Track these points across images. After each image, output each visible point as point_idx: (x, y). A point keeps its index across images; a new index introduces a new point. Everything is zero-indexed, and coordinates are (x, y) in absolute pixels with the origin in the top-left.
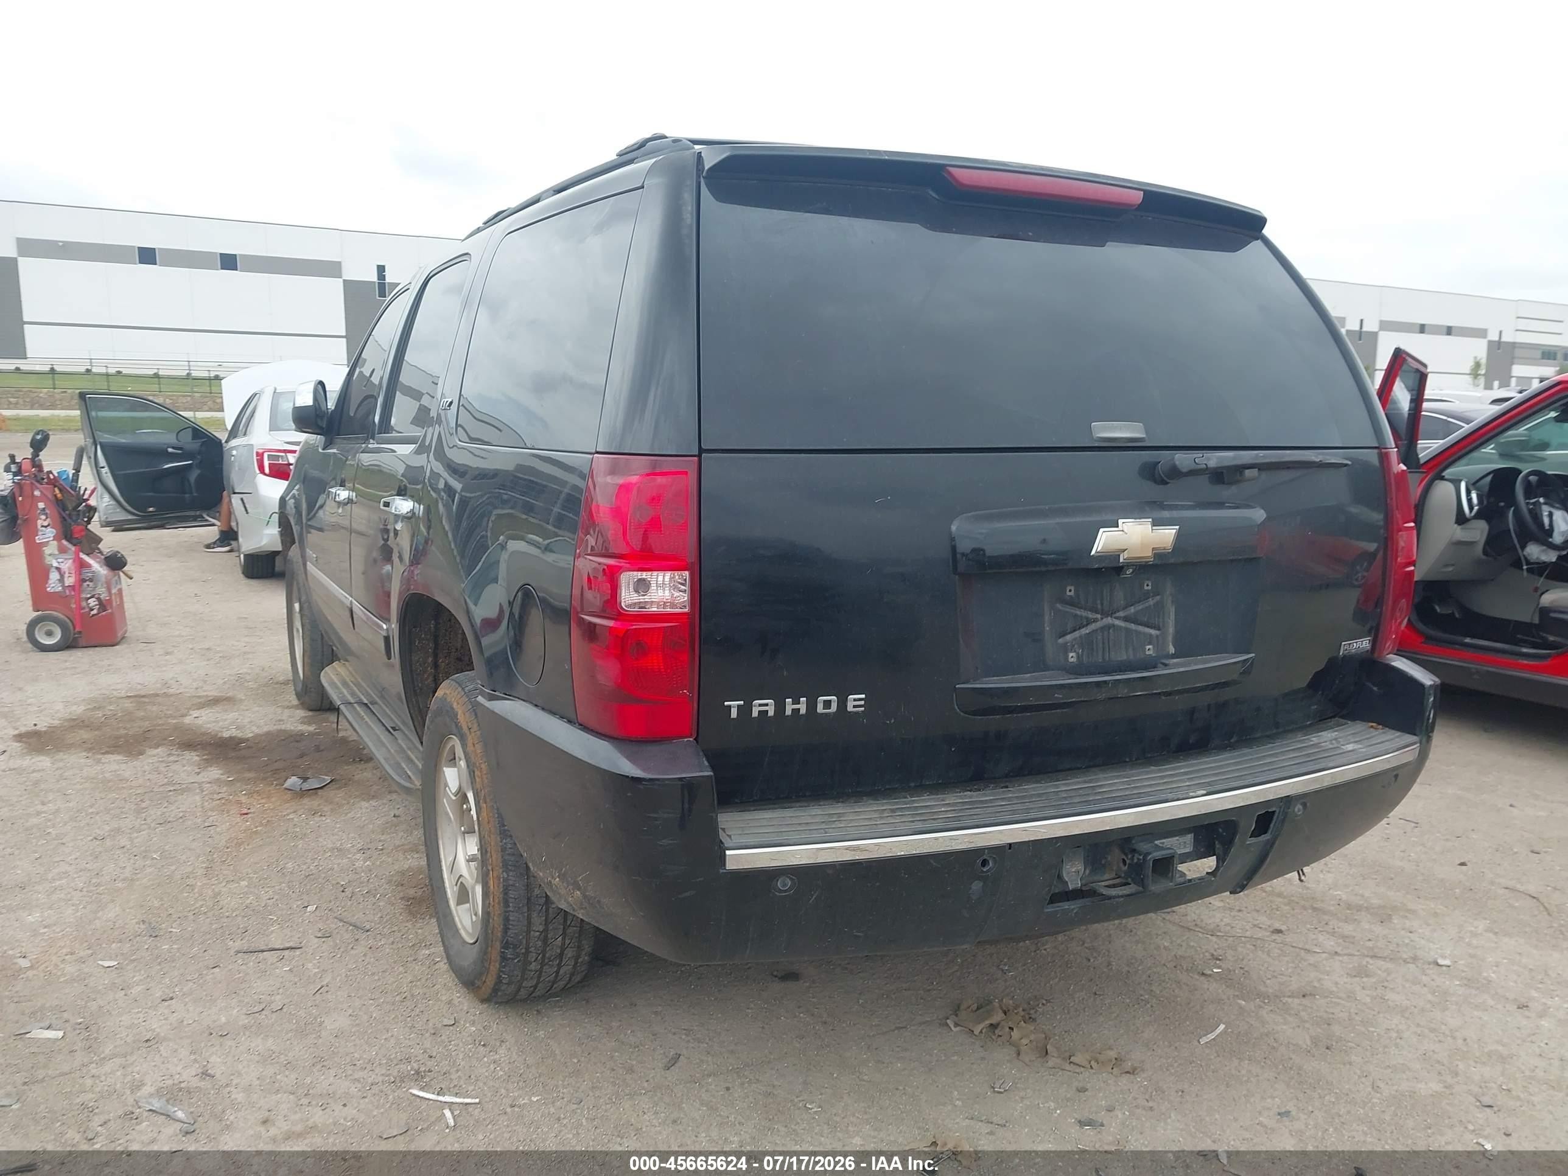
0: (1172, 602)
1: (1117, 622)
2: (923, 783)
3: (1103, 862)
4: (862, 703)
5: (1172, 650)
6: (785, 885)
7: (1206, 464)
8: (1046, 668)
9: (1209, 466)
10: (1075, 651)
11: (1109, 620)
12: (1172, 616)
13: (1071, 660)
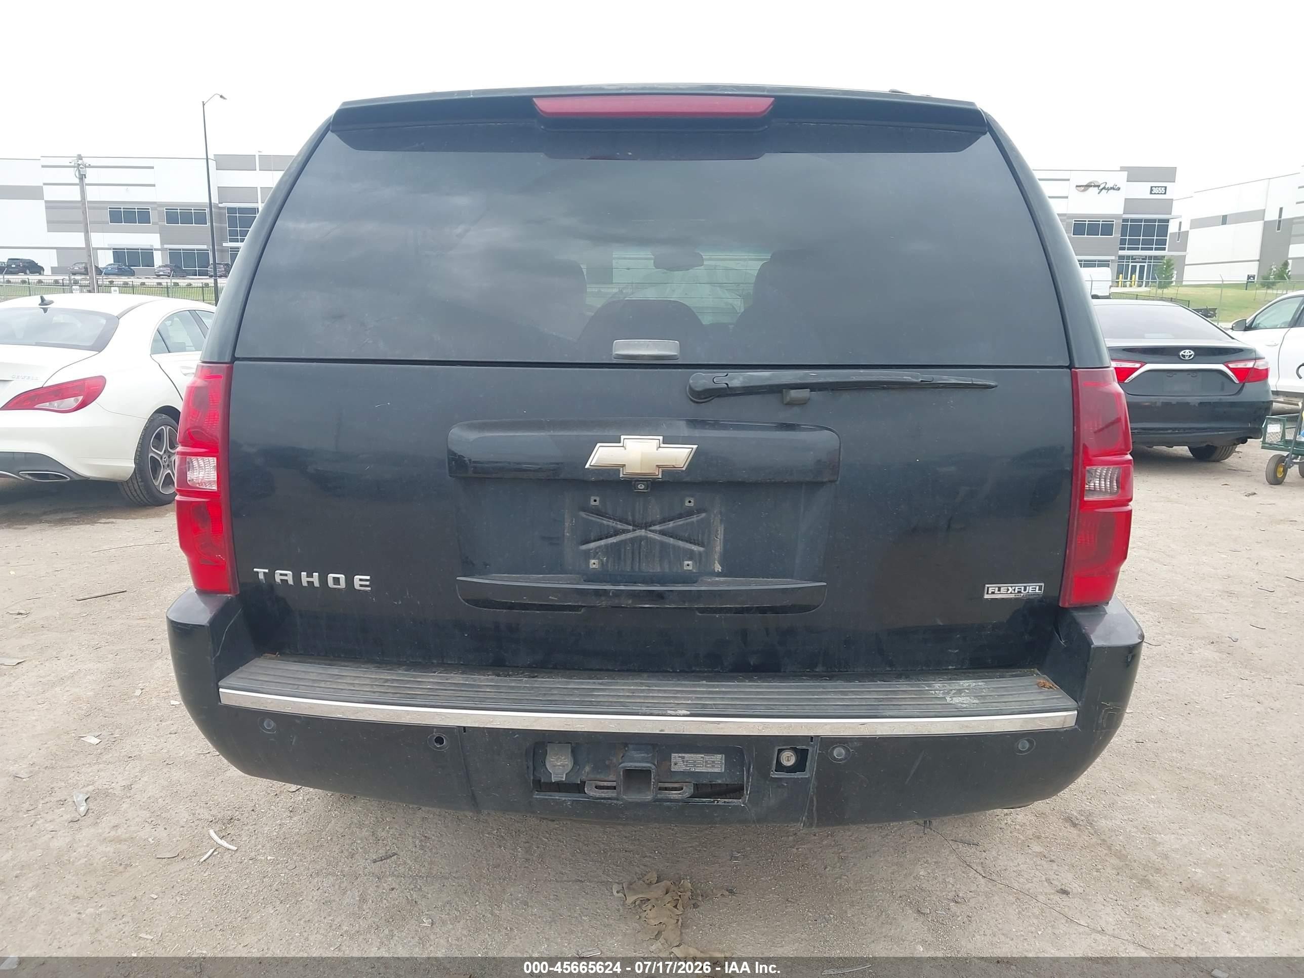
0: (721, 520)
1: (651, 535)
2: (445, 661)
3: (607, 763)
4: (368, 583)
5: (718, 568)
6: (269, 725)
7: (727, 384)
8: (563, 571)
9: (730, 386)
10: (598, 559)
11: (642, 533)
12: (721, 535)
13: (592, 566)
